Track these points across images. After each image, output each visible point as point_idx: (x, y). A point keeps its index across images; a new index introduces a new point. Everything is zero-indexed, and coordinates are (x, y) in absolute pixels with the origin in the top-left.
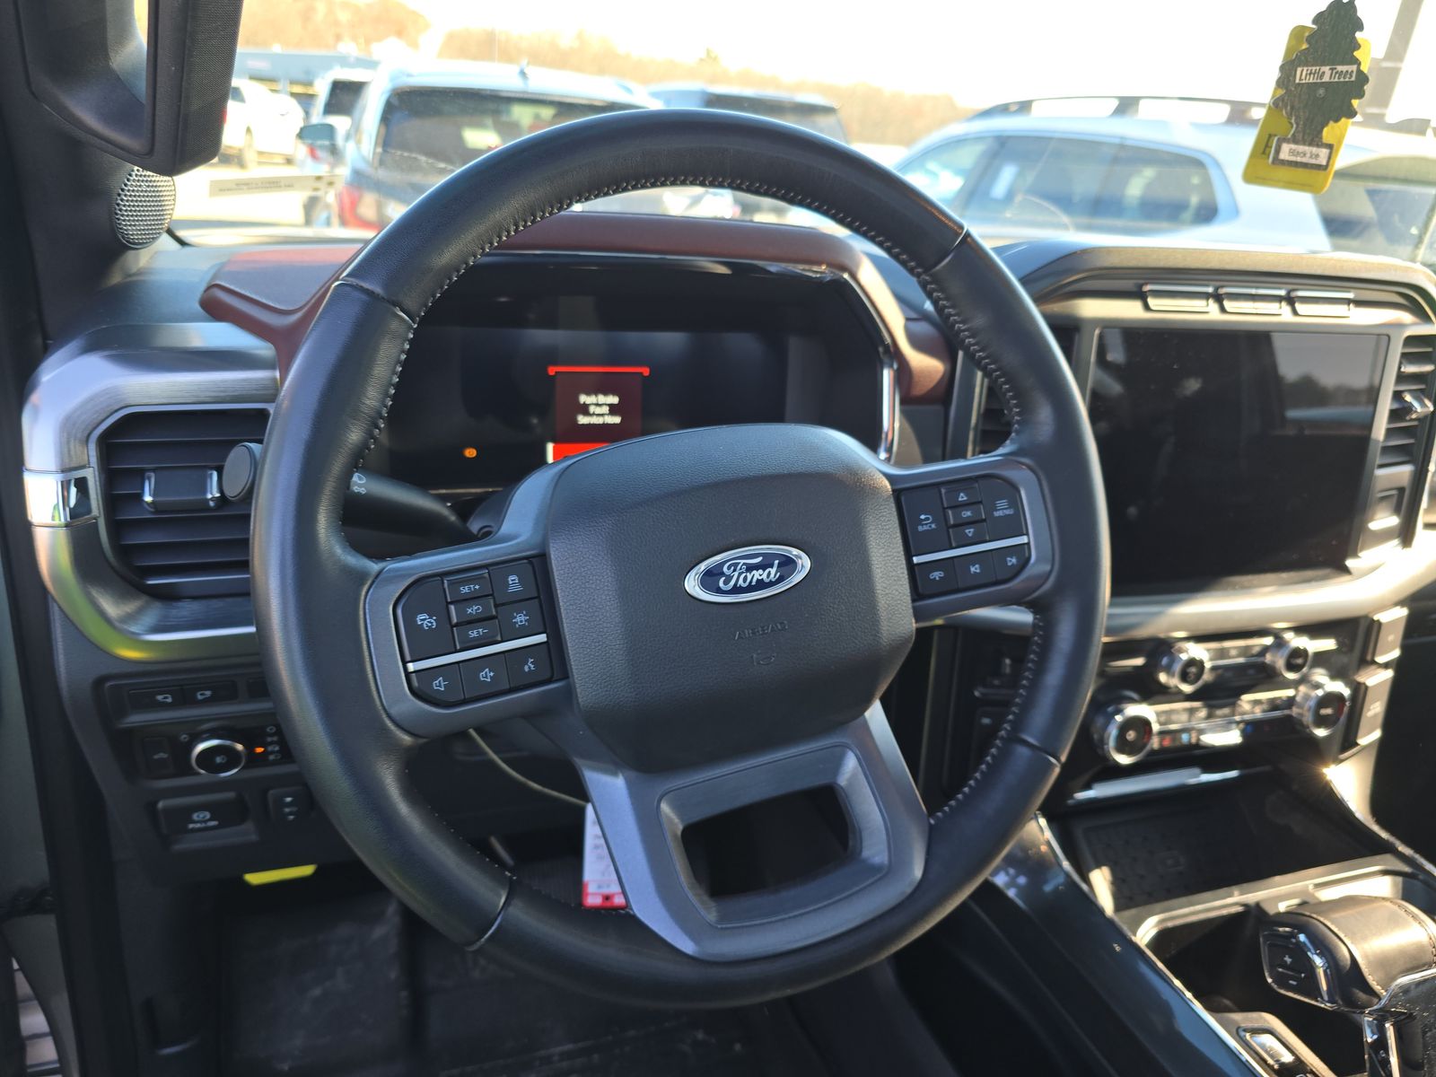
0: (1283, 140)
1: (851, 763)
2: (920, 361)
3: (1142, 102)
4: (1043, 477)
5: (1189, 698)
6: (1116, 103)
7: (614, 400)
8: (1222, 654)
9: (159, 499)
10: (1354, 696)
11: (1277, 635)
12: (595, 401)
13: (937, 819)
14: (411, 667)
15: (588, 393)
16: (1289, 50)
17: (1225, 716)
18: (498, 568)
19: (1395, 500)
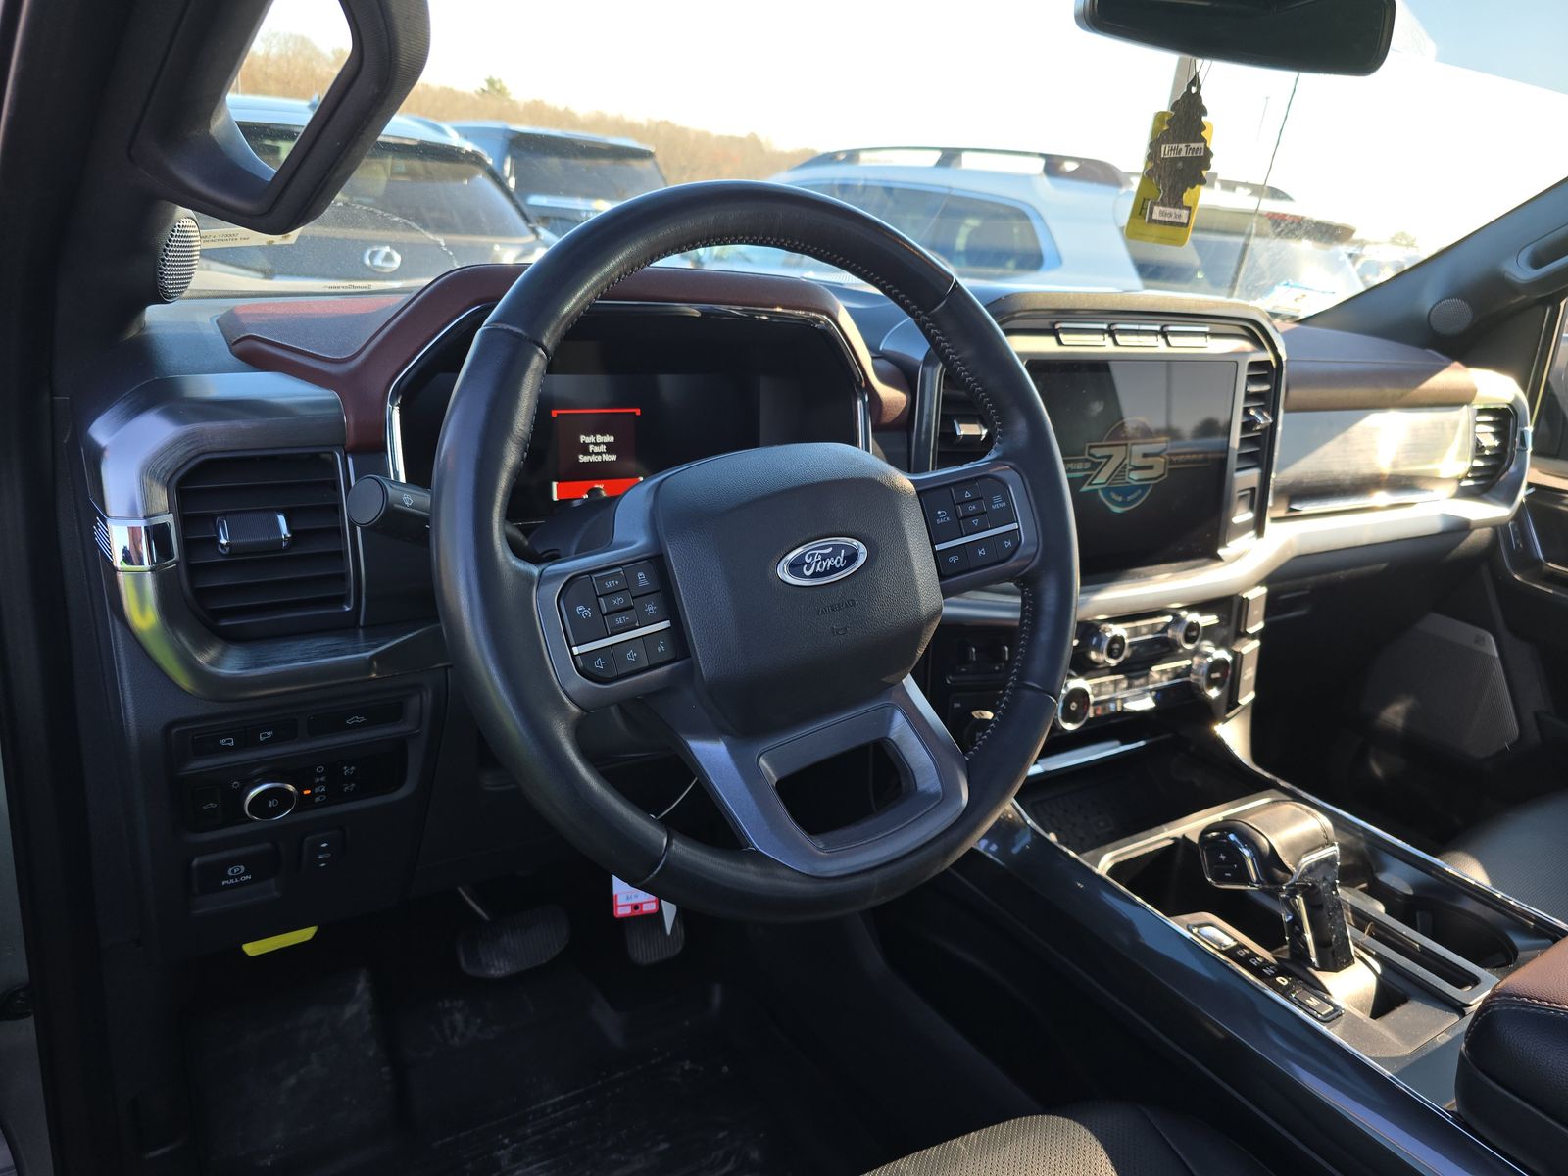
0: (1155, 203)
1: (899, 719)
2: (889, 394)
3: (965, 155)
4: (1025, 477)
5: (1114, 671)
6: (938, 155)
7: (610, 439)
8: (1135, 632)
9: (234, 541)
10: (1234, 660)
11: (1174, 613)
12: (593, 440)
13: (970, 756)
14: (576, 650)
15: (587, 435)
16: (1155, 131)
17: (1141, 686)
18: (628, 565)
19: (1249, 497)
